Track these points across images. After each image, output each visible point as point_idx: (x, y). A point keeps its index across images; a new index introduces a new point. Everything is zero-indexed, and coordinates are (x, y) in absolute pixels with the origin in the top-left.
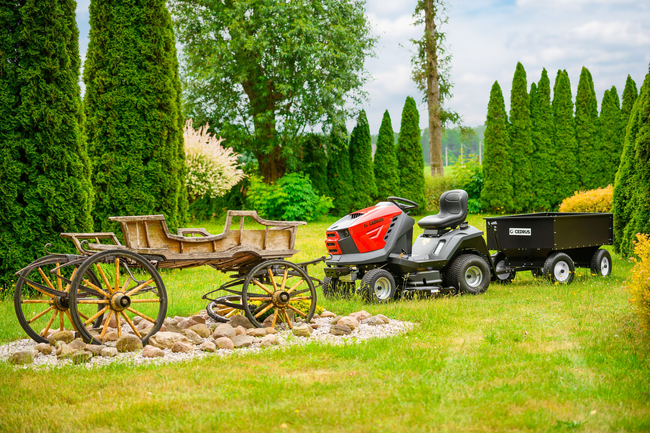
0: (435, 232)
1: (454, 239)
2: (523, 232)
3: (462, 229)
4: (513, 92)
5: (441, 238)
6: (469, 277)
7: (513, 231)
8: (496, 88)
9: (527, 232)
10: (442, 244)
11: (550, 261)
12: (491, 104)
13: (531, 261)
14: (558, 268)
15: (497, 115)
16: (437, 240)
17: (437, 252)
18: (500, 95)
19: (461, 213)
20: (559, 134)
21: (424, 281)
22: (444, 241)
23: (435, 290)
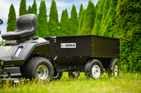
0: (15, 42)
1: (29, 46)
2: (71, 45)
3: (34, 39)
4: (20, 9)
5: (20, 45)
6: (39, 73)
7: (64, 45)
8: (12, 7)
9: (73, 45)
10: (20, 49)
11: (88, 65)
12: (9, 15)
13: (74, 65)
14: (94, 69)
15: (13, 19)
16: (16, 47)
17: (17, 55)
18: (14, 10)
19: (33, 29)
20: (41, 29)
21: (9, 74)
22: (22, 47)
23: (17, 81)
